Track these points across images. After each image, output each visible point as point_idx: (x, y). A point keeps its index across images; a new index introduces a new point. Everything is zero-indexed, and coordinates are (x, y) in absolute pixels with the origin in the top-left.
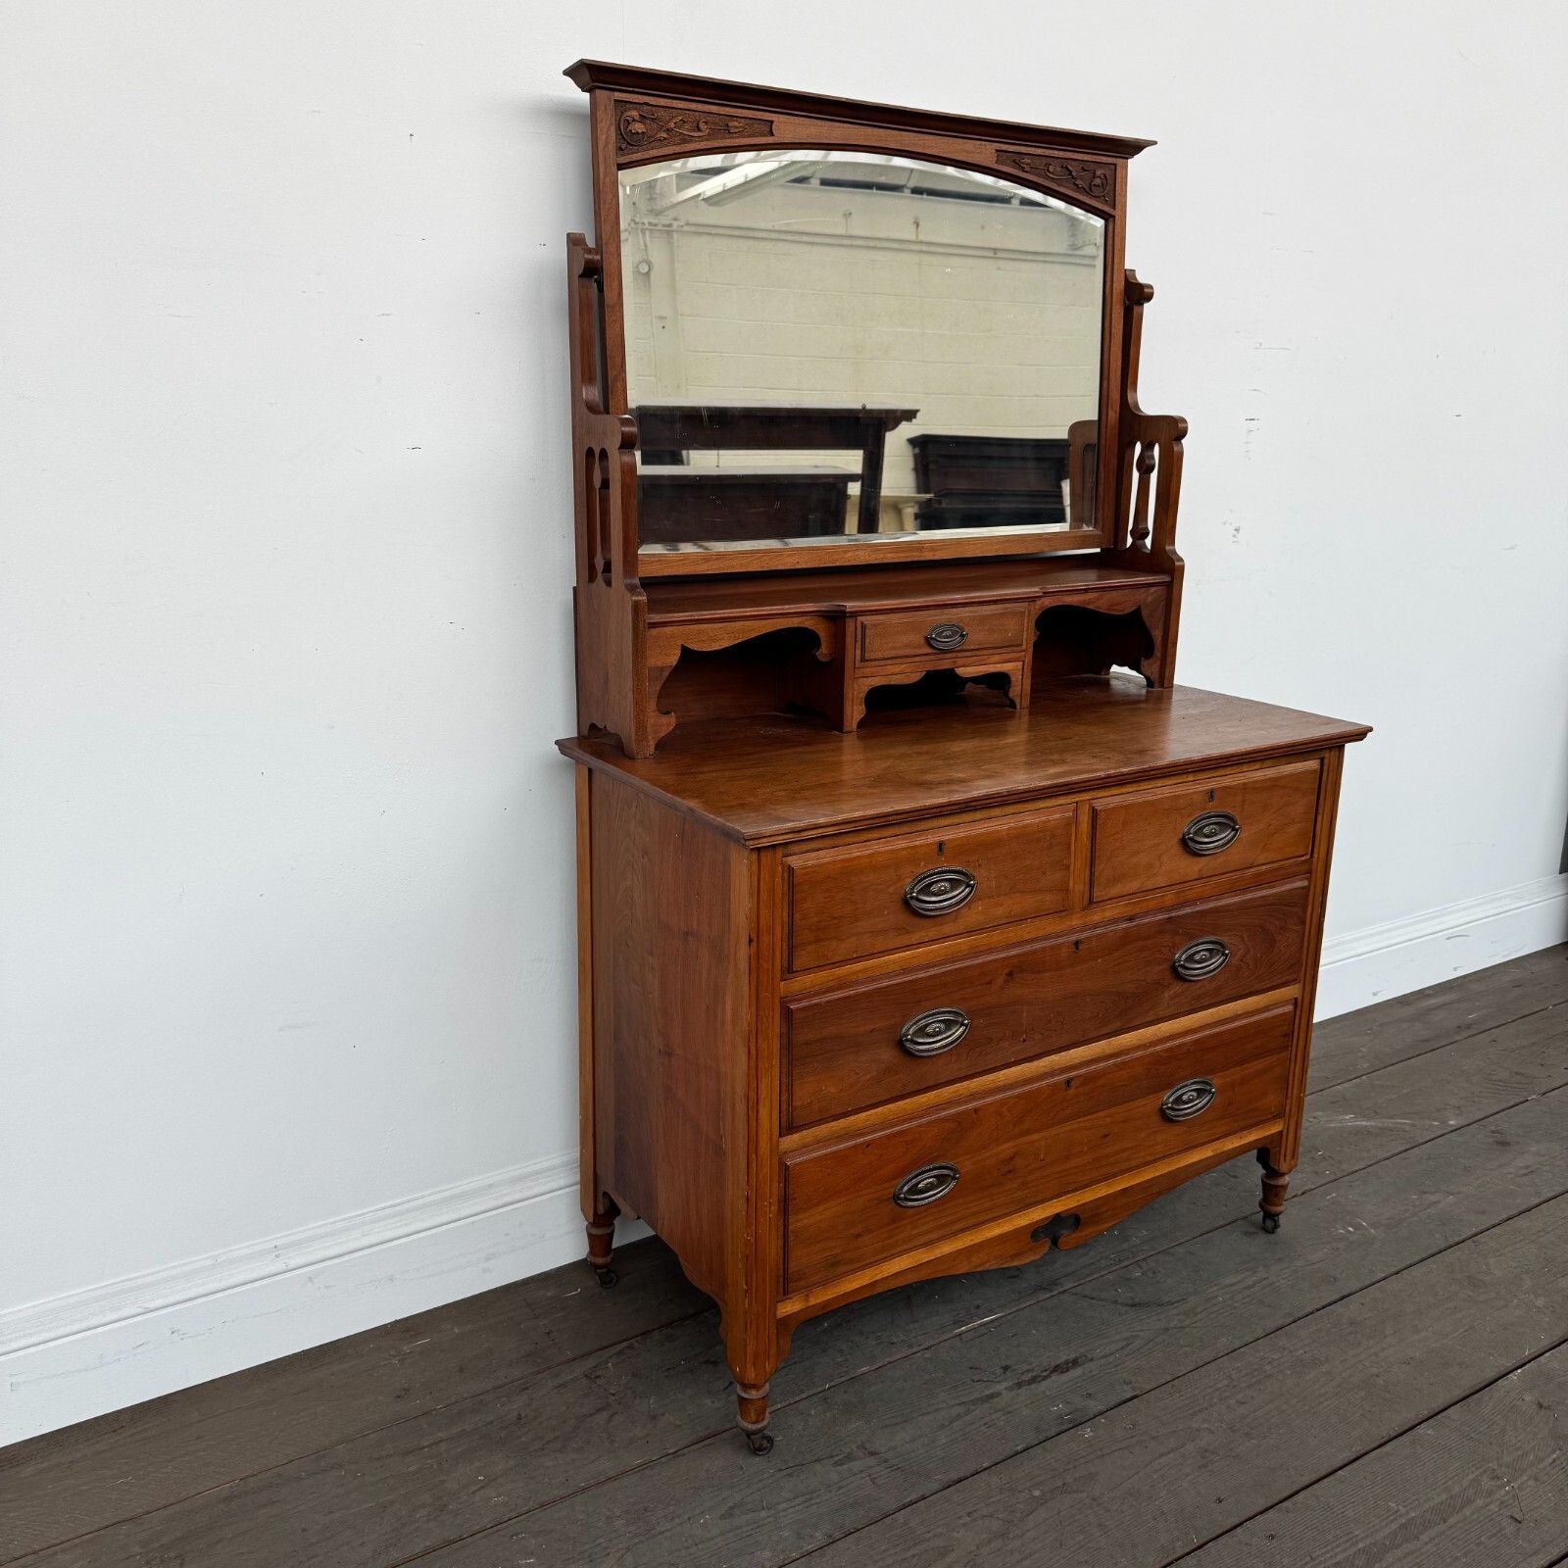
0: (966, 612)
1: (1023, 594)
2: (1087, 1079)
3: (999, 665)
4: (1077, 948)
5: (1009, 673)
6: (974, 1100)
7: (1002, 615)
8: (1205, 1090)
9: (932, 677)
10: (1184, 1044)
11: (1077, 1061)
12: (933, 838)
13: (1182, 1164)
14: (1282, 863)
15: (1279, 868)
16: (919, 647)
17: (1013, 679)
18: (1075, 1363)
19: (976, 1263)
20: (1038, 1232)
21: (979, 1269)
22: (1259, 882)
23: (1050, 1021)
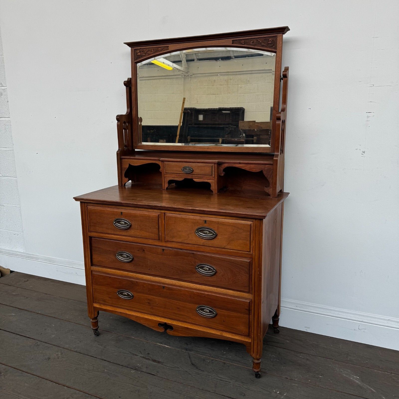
0: (194, 164)
1: (211, 161)
2: (169, 289)
3: (206, 180)
4: (163, 251)
5: (210, 183)
6: (137, 279)
7: (204, 166)
8: (212, 312)
9: (186, 180)
10: (204, 294)
11: (167, 283)
12: (120, 211)
13: (208, 331)
14: (239, 251)
15: (236, 253)
16: (180, 171)
17: (212, 185)
18: (159, 362)
19: (142, 322)
20: (161, 324)
21: (144, 324)
22: (230, 254)
23: (156, 267)
